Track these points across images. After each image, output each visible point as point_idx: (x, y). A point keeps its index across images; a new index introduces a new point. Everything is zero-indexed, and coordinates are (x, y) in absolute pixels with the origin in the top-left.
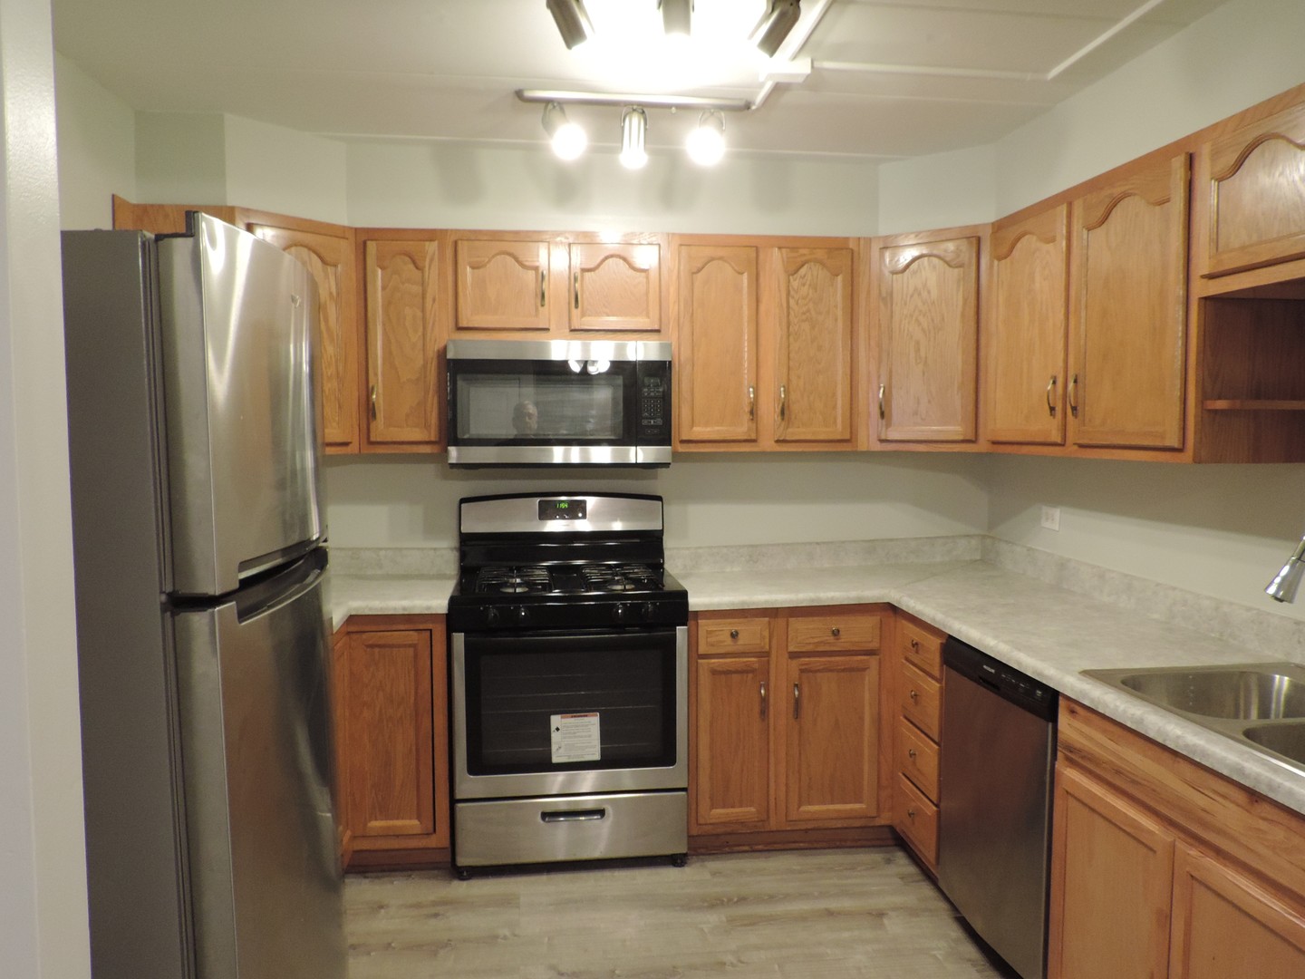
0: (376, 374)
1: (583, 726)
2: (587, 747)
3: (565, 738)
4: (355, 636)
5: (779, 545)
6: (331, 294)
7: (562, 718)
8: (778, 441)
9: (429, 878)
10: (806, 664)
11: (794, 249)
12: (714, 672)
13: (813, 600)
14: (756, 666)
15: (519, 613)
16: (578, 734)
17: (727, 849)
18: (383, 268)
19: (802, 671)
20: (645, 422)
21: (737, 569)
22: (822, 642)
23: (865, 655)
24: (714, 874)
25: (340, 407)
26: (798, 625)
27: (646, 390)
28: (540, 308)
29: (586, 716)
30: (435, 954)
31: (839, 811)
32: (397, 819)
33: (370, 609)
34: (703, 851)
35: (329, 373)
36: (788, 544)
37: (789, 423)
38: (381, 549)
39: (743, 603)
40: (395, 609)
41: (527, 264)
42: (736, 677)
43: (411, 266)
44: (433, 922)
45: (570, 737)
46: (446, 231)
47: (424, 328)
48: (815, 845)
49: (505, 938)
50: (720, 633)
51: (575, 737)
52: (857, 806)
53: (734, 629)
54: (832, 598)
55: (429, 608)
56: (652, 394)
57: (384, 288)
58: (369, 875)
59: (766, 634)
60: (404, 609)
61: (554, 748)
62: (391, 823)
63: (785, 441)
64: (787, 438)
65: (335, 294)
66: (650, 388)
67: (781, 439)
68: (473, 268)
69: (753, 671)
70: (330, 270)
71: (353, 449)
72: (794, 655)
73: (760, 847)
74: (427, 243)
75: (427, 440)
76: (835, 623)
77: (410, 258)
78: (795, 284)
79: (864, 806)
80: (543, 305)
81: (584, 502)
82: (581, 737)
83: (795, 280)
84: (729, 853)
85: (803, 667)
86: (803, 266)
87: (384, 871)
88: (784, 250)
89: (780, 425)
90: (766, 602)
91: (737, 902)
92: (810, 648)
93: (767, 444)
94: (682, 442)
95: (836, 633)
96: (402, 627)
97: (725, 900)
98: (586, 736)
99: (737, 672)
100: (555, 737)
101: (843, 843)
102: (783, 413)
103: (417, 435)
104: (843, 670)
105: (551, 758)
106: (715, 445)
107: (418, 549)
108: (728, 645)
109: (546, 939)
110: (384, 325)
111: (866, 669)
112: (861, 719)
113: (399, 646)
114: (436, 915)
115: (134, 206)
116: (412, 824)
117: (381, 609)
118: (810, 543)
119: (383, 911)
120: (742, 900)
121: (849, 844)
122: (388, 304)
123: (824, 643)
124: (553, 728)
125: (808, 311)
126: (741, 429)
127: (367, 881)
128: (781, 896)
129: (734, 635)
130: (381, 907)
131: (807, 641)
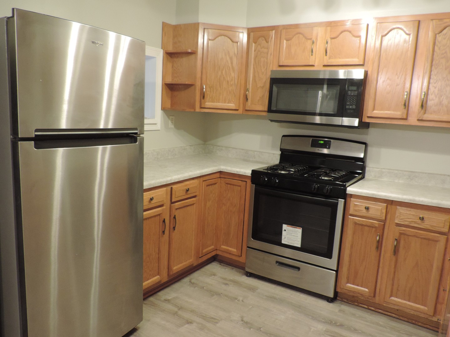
0: (249, 84)
1: (295, 232)
2: (296, 241)
3: (287, 234)
4: (222, 179)
5: (426, 173)
6: (235, 53)
7: (287, 226)
8: (418, 120)
9: (237, 272)
10: (404, 231)
11: (440, 20)
12: (356, 224)
13: (411, 200)
14: (377, 225)
15: (276, 181)
16: (292, 234)
17: (356, 303)
18: (255, 43)
19: (401, 234)
20: (347, 107)
21: (401, 181)
22: (414, 222)
23: (439, 234)
24: (340, 311)
25: (235, 96)
26: (401, 210)
27: (349, 92)
28: (311, 56)
29: (297, 228)
30: (213, 295)
31: (412, 306)
32: (230, 247)
33: (227, 170)
34: (345, 300)
35: (231, 84)
36: (431, 174)
37: (425, 111)
38: (256, 151)
39: (373, 194)
40: (234, 171)
41: (308, 37)
42: (366, 228)
43: (265, 41)
44: (223, 286)
45: (290, 235)
46: (279, 26)
47: (267, 66)
48: (401, 318)
49: (239, 301)
50: (361, 206)
51: (291, 235)
52: (422, 307)
53: (367, 205)
54: (422, 201)
55: (245, 173)
56: (352, 94)
57: (255, 51)
58: (222, 264)
59: (384, 211)
60: (237, 172)
61: (283, 237)
62: (228, 248)
63: (422, 120)
64: (424, 119)
65: (236, 53)
66: (352, 92)
67: (420, 119)
68: (287, 40)
69: (375, 227)
70: (235, 44)
71: (240, 112)
72: (398, 225)
73: (373, 308)
74: (271, 32)
75: (264, 110)
76: (422, 213)
77: (265, 38)
78: (439, 38)
79: (426, 308)
80: (312, 55)
81: (330, 141)
82: (294, 236)
83: (439, 36)
84: (356, 305)
85: (402, 232)
86: (445, 28)
87: (227, 264)
88: (434, 21)
89: (420, 112)
90: (385, 196)
91: (339, 325)
92: (406, 223)
93: (413, 121)
94: (368, 117)
95: (422, 219)
96: (238, 179)
97: (334, 322)
98: (295, 236)
99: (366, 226)
100: (284, 233)
101: (417, 323)
102: (422, 106)
103: (260, 108)
104: (424, 239)
105: (281, 241)
106: (385, 120)
107: (268, 153)
108: (364, 212)
109: (251, 307)
110: (254, 65)
111: (438, 241)
112: (432, 266)
113: (236, 185)
114: (226, 284)
115: (174, 25)
116: (234, 250)
117: (230, 171)
118: (445, 175)
119: (213, 276)
120: (341, 326)
121: (420, 324)
122: (256, 57)
123: (415, 223)
124: (283, 229)
125: (446, 53)
126: (398, 113)
127: (219, 265)
128: (360, 332)
129: (367, 209)
130: (214, 275)
131: (406, 220)
